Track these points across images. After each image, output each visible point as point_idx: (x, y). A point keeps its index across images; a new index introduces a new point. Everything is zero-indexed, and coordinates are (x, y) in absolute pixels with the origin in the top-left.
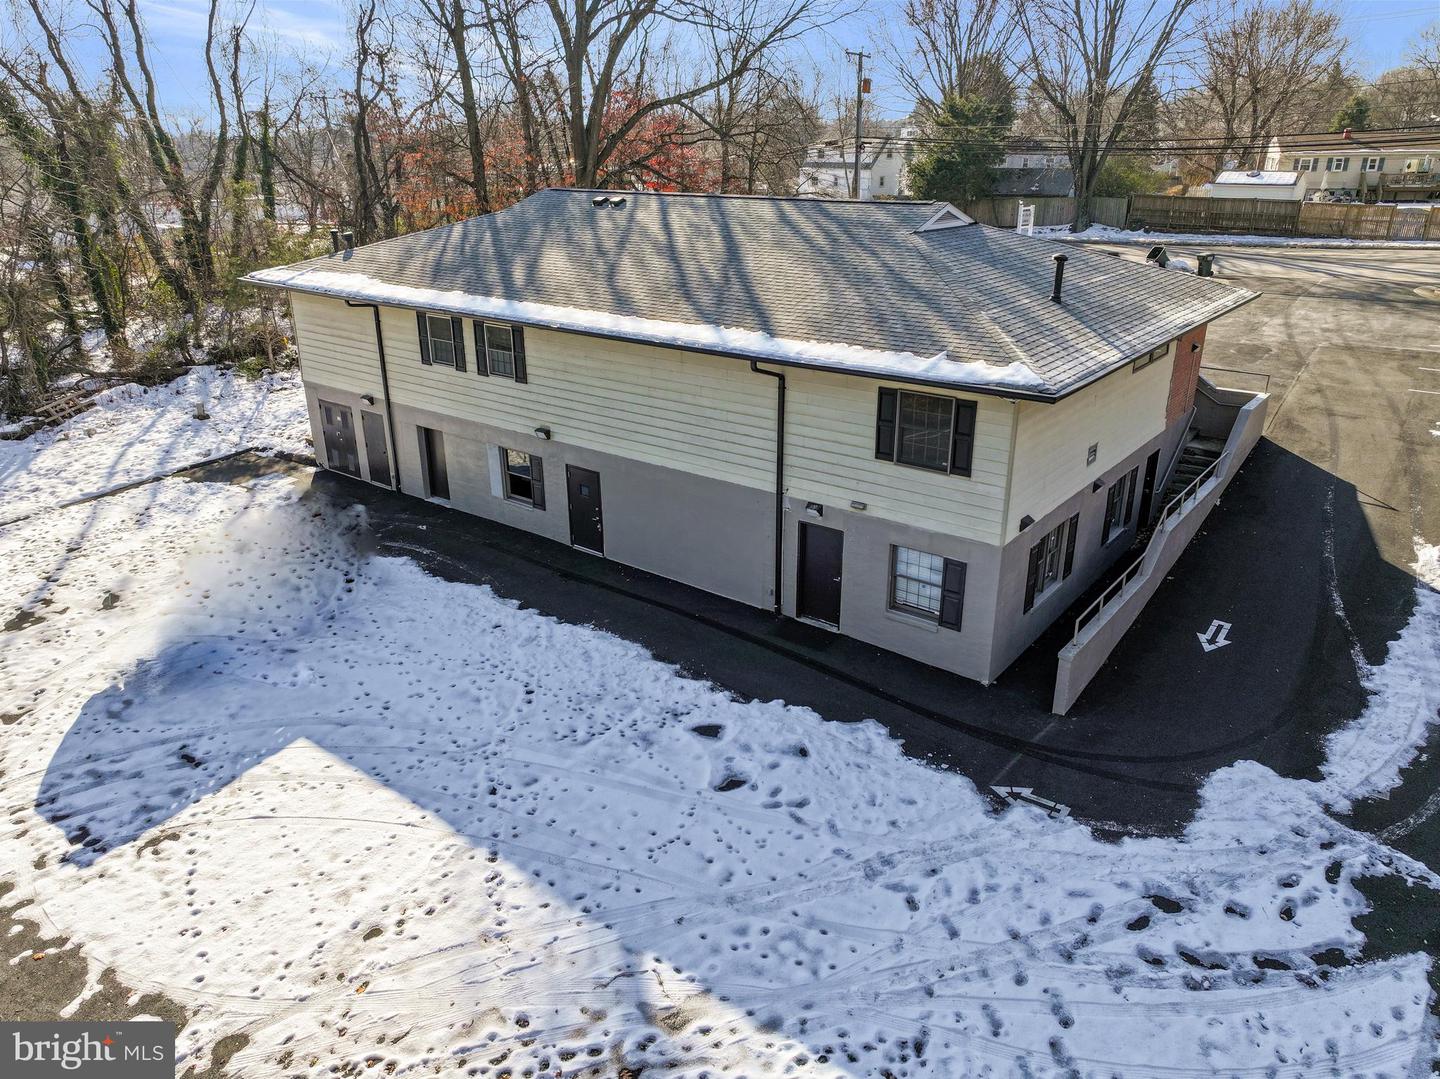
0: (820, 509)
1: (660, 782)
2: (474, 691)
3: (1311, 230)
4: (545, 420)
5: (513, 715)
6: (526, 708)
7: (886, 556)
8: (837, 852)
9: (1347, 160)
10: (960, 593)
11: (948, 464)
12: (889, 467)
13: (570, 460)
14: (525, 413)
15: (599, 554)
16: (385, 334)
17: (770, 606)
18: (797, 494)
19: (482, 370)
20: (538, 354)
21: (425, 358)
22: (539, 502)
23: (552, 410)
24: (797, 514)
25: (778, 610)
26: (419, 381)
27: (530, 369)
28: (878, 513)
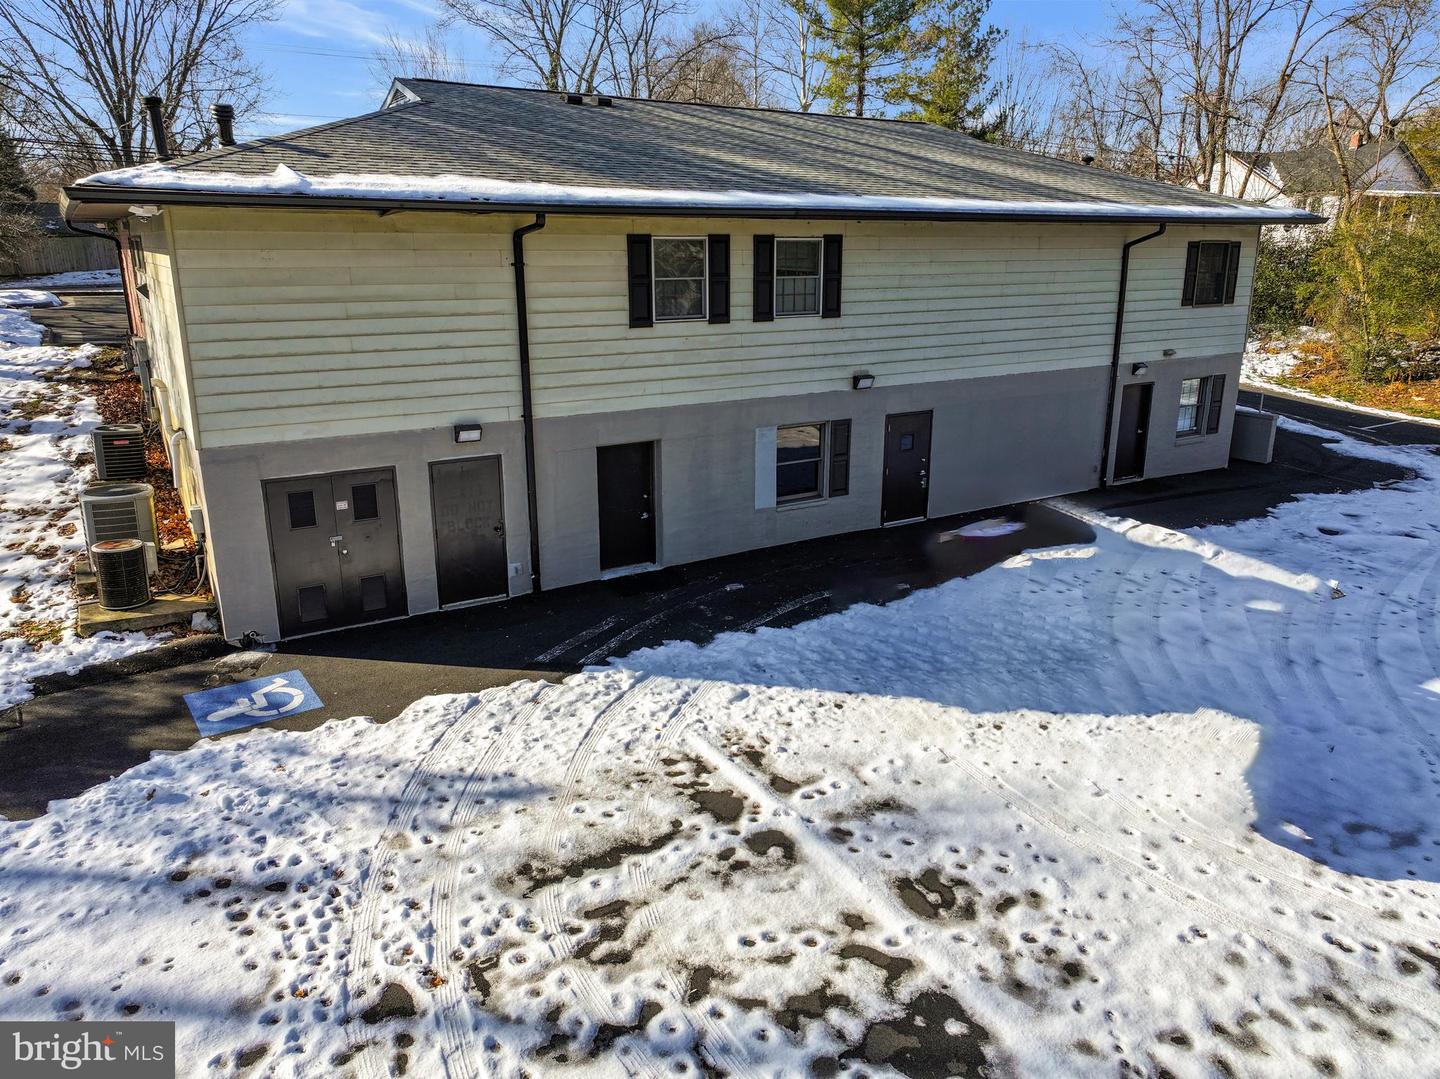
0: (1146, 366)
4: (860, 363)
10: (1221, 400)
11: (1223, 296)
12: (1189, 311)
13: (896, 408)
14: (831, 361)
15: (921, 519)
16: (531, 288)
17: (1095, 484)
18: (1125, 359)
19: (763, 312)
20: (861, 269)
21: (640, 317)
22: (840, 488)
23: (874, 345)
24: (1124, 379)
25: (1103, 483)
26: (618, 361)
27: (845, 296)
28: (1180, 355)
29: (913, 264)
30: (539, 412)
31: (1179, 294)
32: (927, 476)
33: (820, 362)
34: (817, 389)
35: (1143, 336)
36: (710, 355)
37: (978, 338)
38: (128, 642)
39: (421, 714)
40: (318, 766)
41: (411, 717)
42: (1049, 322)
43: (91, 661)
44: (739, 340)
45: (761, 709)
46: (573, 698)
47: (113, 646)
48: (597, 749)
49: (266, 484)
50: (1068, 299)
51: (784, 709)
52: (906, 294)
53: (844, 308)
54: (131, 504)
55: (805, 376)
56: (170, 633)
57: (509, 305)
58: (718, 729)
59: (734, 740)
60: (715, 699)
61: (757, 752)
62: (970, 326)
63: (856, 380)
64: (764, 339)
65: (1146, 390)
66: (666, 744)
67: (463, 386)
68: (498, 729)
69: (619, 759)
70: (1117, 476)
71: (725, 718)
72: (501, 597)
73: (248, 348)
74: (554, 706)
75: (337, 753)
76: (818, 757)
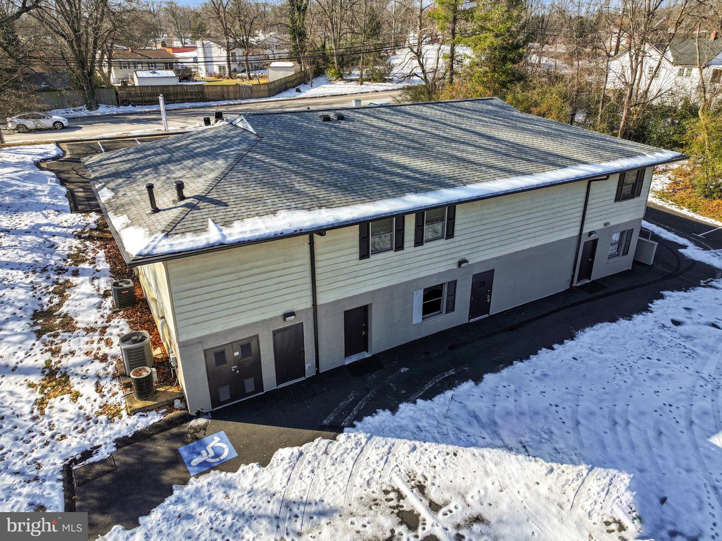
0: (595, 232)
4: (462, 255)
10: (630, 240)
11: (635, 195)
12: (618, 204)
13: (477, 271)
14: (449, 257)
15: (486, 316)
17: (568, 287)
18: (586, 230)
20: (464, 215)
21: (364, 254)
22: (451, 308)
23: (469, 246)
24: (585, 239)
25: (571, 286)
26: (354, 275)
27: (457, 228)
28: (612, 224)
29: (489, 209)
30: (319, 302)
31: (614, 197)
32: (490, 298)
33: (444, 258)
35: (595, 219)
36: (395, 264)
37: (517, 234)
38: (150, 418)
39: (280, 461)
40: (242, 496)
41: (275, 464)
42: (551, 221)
43: (136, 429)
44: (408, 256)
45: (423, 457)
46: (342, 452)
47: (144, 420)
48: (356, 484)
49: (205, 351)
50: (560, 209)
51: (432, 458)
52: (485, 222)
53: (456, 233)
54: (143, 347)
55: (437, 265)
56: (165, 410)
57: (307, 260)
58: (405, 471)
59: (412, 477)
60: (403, 451)
61: (422, 485)
62: (513, 230)
63: (460, 263)
64: (419, 253)
65: (595, 242)
66: (384, 481)
67: (288, 297)
68: (313, 471)
69: (365, 490)
70: (579, 280)
71: (407, 463)
72: (303, 379)
73: (197, 299)
74: (335, 457)
75: (249, 488)
76: (448, 489)
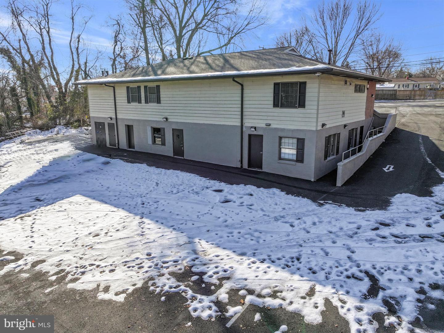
0: (255, 128)
1: (201, 201)
2: (139, 184)
3: (401, 98)
4: (166, 115)
5: (152, 188)
6: (156, 187)
7: (277, 140)
8: (264, 215)
9: (408, 85)
10: (303, 149)
11: (297, 105)
12: (278, 110)
13: (174, 127)
14: (160, 114)
15: (183, 158)
16: (116, 96)
17: (239, 166)
18: (248, 125)
19: (146, 102)
20: (164, 93)
22: (163, 144)
23: (168, 111)
25: (241, 166)
26: (126, 109)
27: (161, 99)
28: (273, 126)
30: (118, 117)
31: (272, 103)
32: (183, 146)
33: (157, 114)
34: (157, 120)
35: (255, 117)
44: (143, 107)
49: (95, 122)
50: (222, 102)
52: (174, 99)
53: (161, 102)
55: (155, 116)
65: (262, 138)
72: (115, 147)
